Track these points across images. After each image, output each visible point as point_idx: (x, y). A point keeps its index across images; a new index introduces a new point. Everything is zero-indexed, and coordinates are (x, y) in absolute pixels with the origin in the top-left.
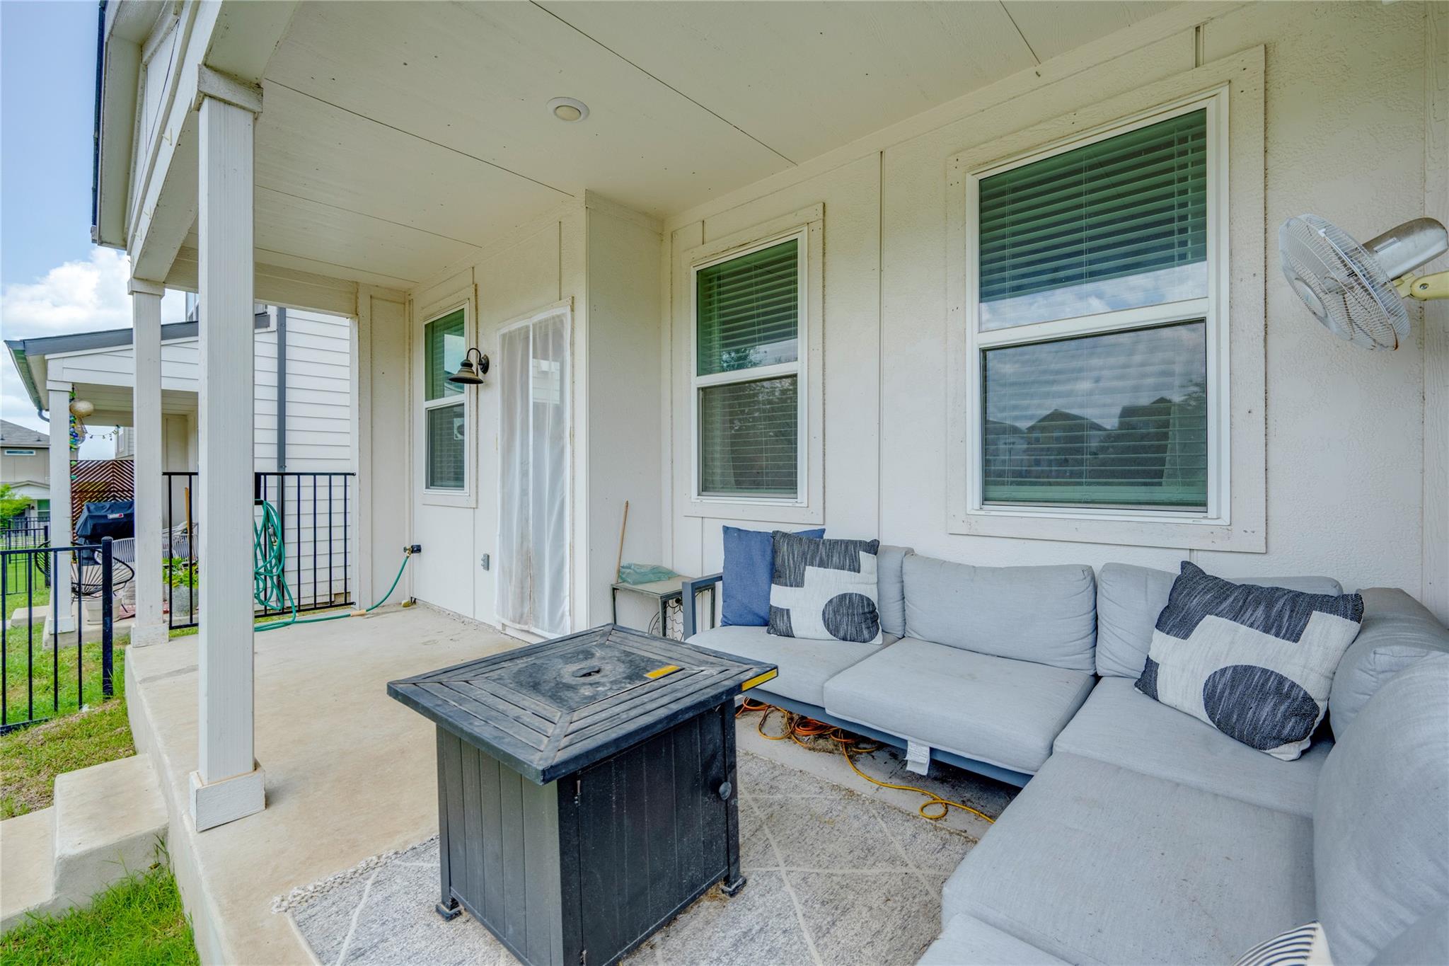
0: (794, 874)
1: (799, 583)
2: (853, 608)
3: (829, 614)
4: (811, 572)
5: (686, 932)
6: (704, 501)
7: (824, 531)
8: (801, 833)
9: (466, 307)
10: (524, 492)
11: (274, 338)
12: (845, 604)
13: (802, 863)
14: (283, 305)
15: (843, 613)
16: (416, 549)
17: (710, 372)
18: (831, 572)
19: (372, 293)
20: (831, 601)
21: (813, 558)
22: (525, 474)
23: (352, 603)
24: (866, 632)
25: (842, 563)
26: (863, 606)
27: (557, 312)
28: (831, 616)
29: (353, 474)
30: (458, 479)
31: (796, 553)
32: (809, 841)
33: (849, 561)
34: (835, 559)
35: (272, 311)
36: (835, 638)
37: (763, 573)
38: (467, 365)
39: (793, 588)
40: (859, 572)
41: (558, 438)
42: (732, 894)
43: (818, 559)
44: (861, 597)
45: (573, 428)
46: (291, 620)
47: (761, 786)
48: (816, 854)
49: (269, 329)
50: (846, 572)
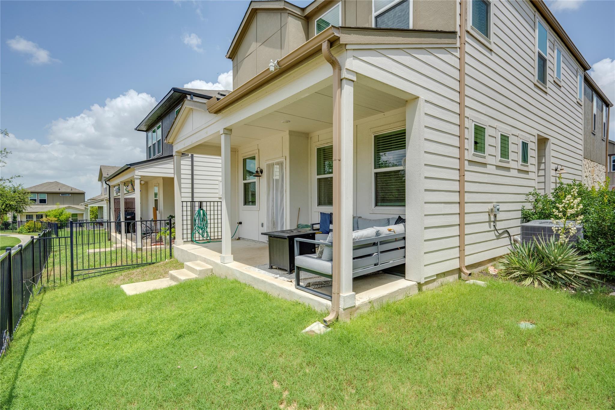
6: (318, 207)
9: (256, 156)
10: (273, 206)
11: (189, 159)
16: (240, 223)
17: (321, 174)
22: (273, 201)
27: (282, 160)
30: (253, 202)
37: (328, 222)
38: (257, 172)
41: (282, 192)
45: (286, 189)
46: (210, 241)
49: (189, 156)
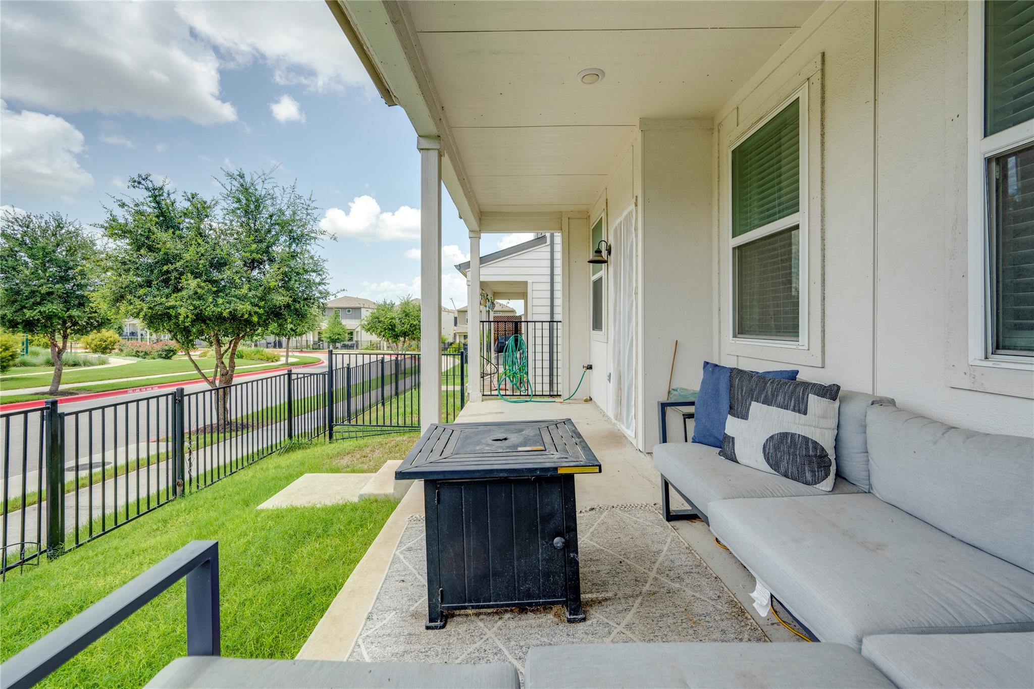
0: (624, 635)
1: (744, 416)
2: (795, 448)
3: (769, 449)
4: (756, 408)
5: (523, 623)
6: (737, 342)
7: (797, 372)
8: (662, 616)
9: (603, 215)
11: (548, 249)
12: (787, 443)
13: (637, 633)
14: (552, 231)
15: (783, 451)
16: (590, 367)
17: (741, 232)
18: (774, 410)
19: (569, 216)
20: (772, 437)
21: (759, 394)
23: (560, 395)
24: (808, 475)
25: (786, 402)
26: (807, 448)
28: (771, 451)
29: (560, 322)
31: (744, 388)
32: (661, 624)
33: (795, 403)
34: (780, 398)
35: (548, 235)
36: (776, 473)
38: (598, 251)
39: (740, 419)
40: (805, 413)
42: (570, 621)
43: (763, 396)
44: (806, 439)
46: (529, 400)
47: (671, 573)
48: (656, 634)
49: (547, 244)
50: (790, 412)
